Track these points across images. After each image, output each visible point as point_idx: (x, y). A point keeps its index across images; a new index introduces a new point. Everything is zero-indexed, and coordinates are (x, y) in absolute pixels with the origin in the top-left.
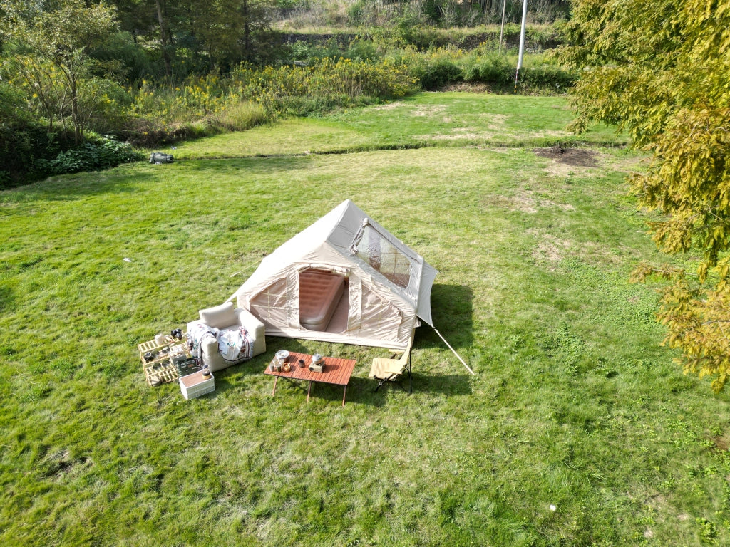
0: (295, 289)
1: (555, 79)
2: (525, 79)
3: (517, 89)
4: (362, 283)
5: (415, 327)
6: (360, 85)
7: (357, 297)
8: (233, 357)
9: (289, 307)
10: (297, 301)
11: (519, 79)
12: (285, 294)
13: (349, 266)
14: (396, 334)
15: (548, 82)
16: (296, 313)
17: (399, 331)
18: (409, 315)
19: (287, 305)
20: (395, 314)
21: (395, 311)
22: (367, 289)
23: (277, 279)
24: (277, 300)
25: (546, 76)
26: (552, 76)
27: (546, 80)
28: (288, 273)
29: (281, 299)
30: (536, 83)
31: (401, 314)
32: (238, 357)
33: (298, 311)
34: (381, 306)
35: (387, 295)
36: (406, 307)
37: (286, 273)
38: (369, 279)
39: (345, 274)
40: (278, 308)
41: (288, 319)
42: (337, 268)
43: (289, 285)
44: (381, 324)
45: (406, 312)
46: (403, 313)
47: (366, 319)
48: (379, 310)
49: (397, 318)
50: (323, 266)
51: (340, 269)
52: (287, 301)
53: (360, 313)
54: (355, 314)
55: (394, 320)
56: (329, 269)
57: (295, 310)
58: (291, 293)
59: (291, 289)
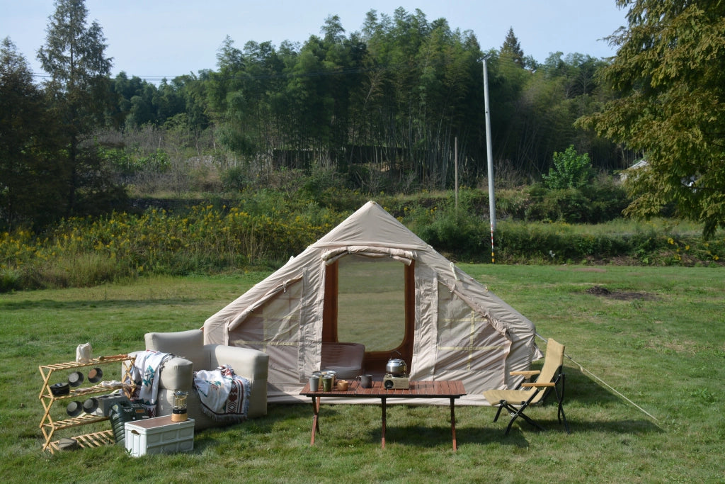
0: (317, 301)
1: (547, 245)
2: (505, 245)
3: (495, 257)
4: (439, 278)
6: (261, 245)
7: (429, 305)
8: (216, 406)
9: (302, 339)
10: (319, 324)
11: (495, 244)
12: (296, 314)
13: (418, 247)
14: (503, 377)
15: (538, 248)
16: (315, 353)
17: (507, 369)
18: (522, 336)
19: (299, 334)
20: (500, 336)
22: (447, 288)
23: (285, 283)
25: (534, 240)
26: (542, 240)
27: (534, 246)
28: (305, 269)
30: (521, 249)
32: (224, 408)
33: (319, 346)
34: (472, 322)
35: (482, 299)
36: (517, 320)
37: (301, 269)
38: (451, 271)
39: (411, 261)
40: (282, 344)
41: (300, 365)
42: (394, 251)
43: (305, 292)
44: (473, 360)
45: (517, 330)
46: (512, 333)
47: (447, 348)
48: (468, 330)
49: (503, 344)
50: (370, 249)
51: (402, 252)
52: (301, 327)
53: (435, 335)
54: (426, 337)
55: (498, 349)
56: (382, 253)
57: (313, 345)
58: (309, 310)
59: (309, 300)
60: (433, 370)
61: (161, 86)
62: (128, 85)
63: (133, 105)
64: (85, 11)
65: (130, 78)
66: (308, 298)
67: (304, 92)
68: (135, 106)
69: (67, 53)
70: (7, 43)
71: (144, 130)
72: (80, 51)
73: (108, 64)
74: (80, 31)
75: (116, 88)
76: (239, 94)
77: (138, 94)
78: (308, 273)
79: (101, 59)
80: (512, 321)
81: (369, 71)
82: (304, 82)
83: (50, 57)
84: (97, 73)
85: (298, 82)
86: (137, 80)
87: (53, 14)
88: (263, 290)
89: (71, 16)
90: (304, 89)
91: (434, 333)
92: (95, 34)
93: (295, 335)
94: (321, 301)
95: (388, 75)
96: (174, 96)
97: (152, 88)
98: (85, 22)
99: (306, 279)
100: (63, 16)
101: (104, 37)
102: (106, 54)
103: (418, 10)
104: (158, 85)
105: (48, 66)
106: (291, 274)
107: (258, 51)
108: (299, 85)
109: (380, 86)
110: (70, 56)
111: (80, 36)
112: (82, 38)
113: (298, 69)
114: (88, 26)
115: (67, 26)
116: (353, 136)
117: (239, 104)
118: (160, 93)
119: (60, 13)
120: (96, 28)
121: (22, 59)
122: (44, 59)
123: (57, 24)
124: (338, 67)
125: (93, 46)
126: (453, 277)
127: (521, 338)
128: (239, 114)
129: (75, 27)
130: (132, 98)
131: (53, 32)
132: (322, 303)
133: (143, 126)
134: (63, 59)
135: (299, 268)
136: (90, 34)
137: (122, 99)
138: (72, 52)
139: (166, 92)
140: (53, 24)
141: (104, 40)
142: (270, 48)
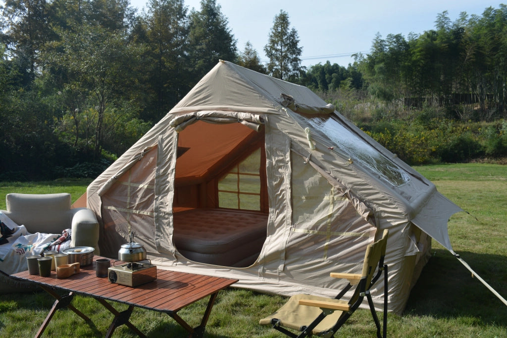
0: (169, 171)
4: (291, 146)
5: (409, 254)
7: (282, 180)
9: (158, 210)
10: (170, 196)
12: (152, 183)
13: (265, 110)
16: (168, 224)
19: (154, 205)
20: (362, 222)
21: (362, 212)
22: (301, 158)
23: (143, 150)
24: (140, 195)
28: (160, 137)
29: (148, 191)
31: (373, 218)
33: (171, 218)
34: (331, 201)
35: (343, 173)
36: (388, 201)
37: (157, 137)
38: (306, 138)
39: (258, 126)
40: (142, 213)
41: (157, 235)
42: (242, 115)
43: (159, 161)
44: (330, 247)
45: (386, 215)
46: (380, 217)
47: (300, 231)
48: (326, 210)
49: (367, 230)
50: (216, 114)
51: (248, 115)
52: (156, 197)
53: (290, 214)
54: (281, 216)
55: (362, 236)
56: (229, 117)
57: (167, 216)
58: (163, 179)
59: (163, 170)
60: (283, 255)
61: (348, 68)
62: (331, 68)
63: (332, 78)
64: (288, 23)
65: (332, 64)
66: (162, 168)
67: (422, 61)
68: (334, 79)
69: (279, 47)
70: (248, 44)
71: (337, 91)
72: (286, 45)
73: (300, 50)
74: (286, 34)
75: (325, 70)
76: (382, 65)
77: (336, 73)
78: (163, 140)
79: (296, 48)
80: (380, 202)
81: (466, 45)
82: (420, 55)
83: (270, 49)
84: (294, 56)
85: (418, 55)
86: (336, 66)
87: (272, 27)
88: (126, 158)
89: (281, 27)
90: (421, 59)
91: (288, 212)
92: (294, 35)
93: (152, 205)
94: (173, 170)
95: (479, 48)
96: (355, 72)
97: (343, 69)
98: (288, 29)
99: (161, 146)
100: (277, 27)
101: (298, 36)
102: (299, 46)
103: (502, 5)
104: (346, 67)
105: (270, 54)
106: (150, 141)
107: (394, 40)
108: (418, 57)
109: (474, 54)
110: (280, 48)
111: (286, 37)
112: (287, 38)
113: (418, 47)
114: (289, 31)
115: (279, 33)
116: (455, 88)
117: (382, 71)
118: (347, 71)
119: (276, 26)
120: (294, 32)
121: (255, 52)
122: (267, 50)
123: (274, 32)
124: (445, 45)
125: (292, 42)
126: (308, 145)
127: (394, 224)
128: (381, 76)
129: (283, 33)
130: (333, 75)
131: (271, 36)
132: (174, 173)
133: (337, 89)
134: (277, 50)
135: (155, 136)
136: (291, 36)
137: (327, 76)
138: (282, 47)
139: (351, 70)
140: (272, 32)
141: (298, 37)
142: (401, 37)
